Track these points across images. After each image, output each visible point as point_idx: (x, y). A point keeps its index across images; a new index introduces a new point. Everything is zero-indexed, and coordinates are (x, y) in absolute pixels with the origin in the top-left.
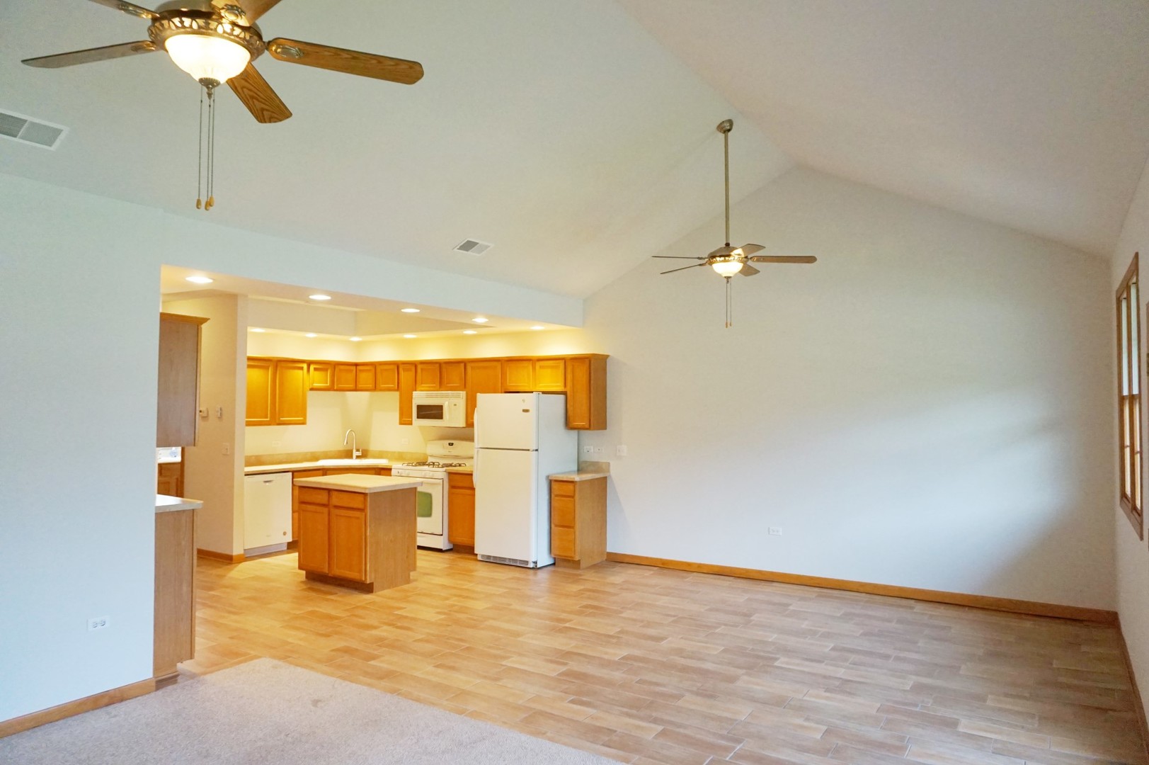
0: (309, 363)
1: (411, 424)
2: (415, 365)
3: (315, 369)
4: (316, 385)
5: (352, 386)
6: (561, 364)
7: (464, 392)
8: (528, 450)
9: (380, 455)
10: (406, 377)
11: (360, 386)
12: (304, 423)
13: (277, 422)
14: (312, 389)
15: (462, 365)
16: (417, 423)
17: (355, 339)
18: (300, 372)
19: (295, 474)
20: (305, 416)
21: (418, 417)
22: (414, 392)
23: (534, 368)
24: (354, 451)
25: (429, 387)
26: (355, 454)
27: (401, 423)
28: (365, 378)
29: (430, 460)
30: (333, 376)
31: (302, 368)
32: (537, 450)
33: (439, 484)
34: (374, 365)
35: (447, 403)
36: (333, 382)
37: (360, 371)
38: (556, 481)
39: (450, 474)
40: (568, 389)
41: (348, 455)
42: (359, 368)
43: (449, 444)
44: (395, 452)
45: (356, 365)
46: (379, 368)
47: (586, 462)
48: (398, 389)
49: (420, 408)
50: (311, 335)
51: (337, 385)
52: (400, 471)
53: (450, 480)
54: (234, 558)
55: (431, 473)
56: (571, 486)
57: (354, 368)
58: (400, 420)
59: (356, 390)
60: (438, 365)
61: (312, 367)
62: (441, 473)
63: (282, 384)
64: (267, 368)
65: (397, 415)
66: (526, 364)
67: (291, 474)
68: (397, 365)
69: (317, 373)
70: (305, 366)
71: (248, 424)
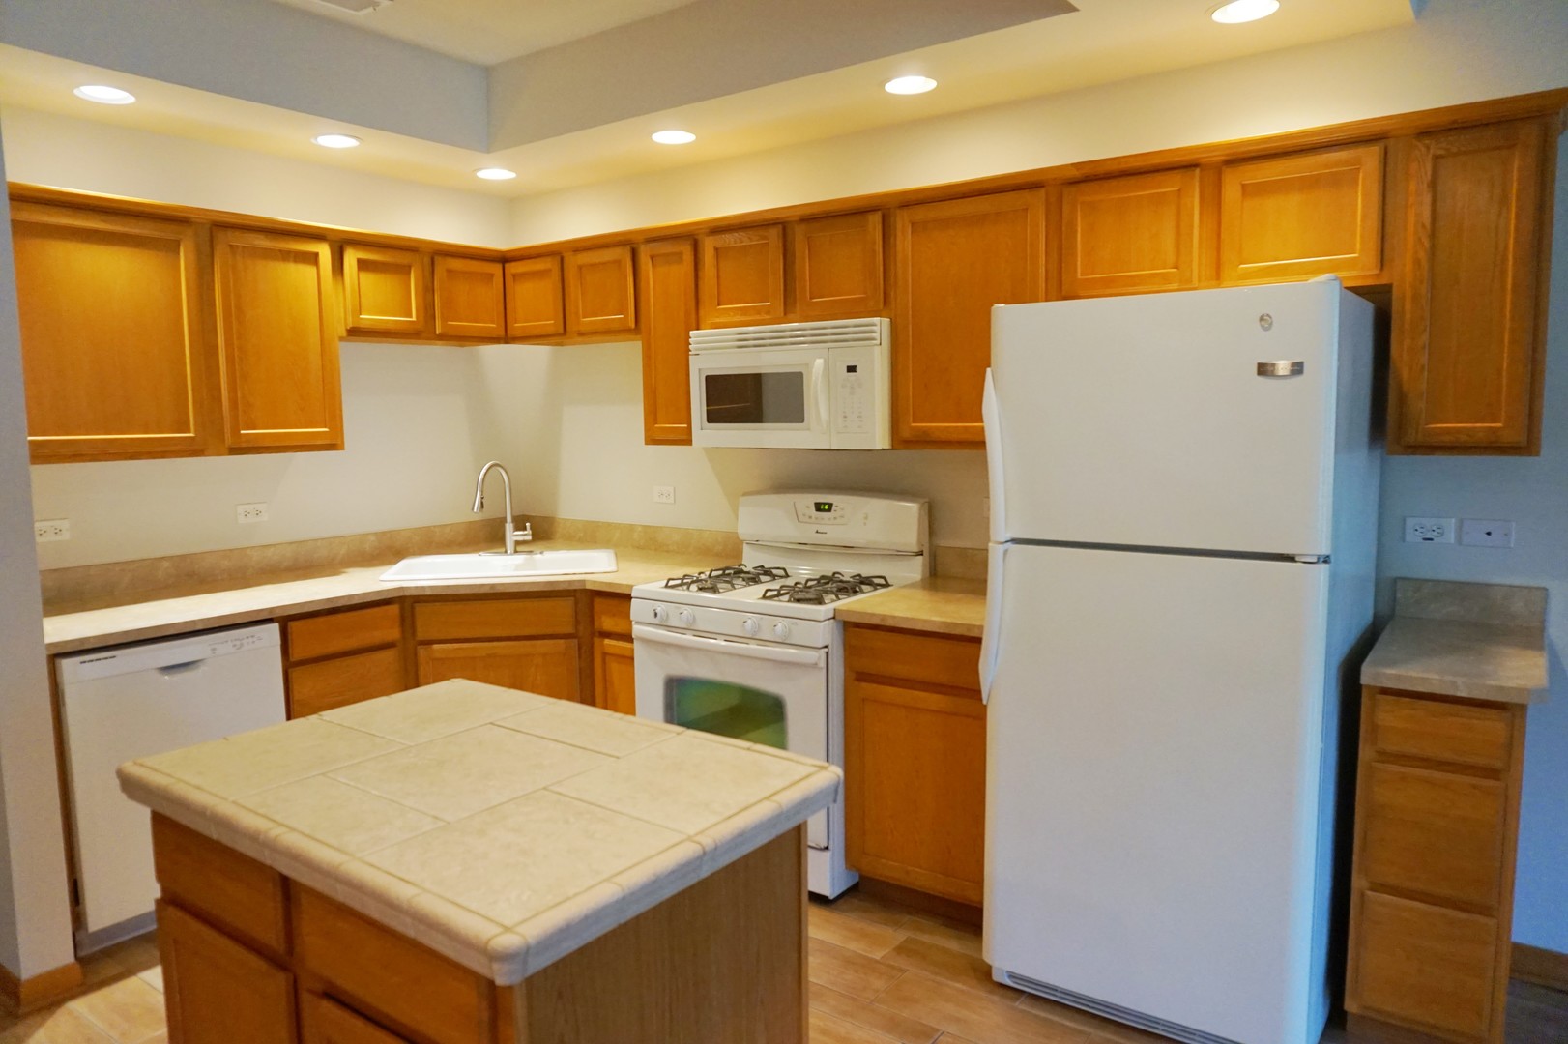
0: (341, 243)
1: (688, 442)
2: (690, 238)
3: (363, 265)
4: (368, 318)
5: (493, 326)
6: (1369, 158)
7: (886, 321)
8: (1291, 558)
9: (588, 536)
10: (664, 281)
11: (518, 326)
12: (333, 445)
13: (229, 441)
14: (356, 333)
15: (875, 219)
16: (709, 436)
17: (495, 173)
18: (309, 271)
19: (293, 625)
20: (333, 416)
21: (712, 417)
22: (692, 333)
23: (1213, 201)
24: (509, 527)
25: (744, 311)
26: (512, 535)
27: (652, 439)
28: (533, 298)
29: (751, 560)
30: (428, 290)
31: (313, 259)
32: (1326, 560)
33: (815, 666)
34: (556, 253)
35: (819, 362)
36: (428, 310)
37: (514, 276)
38: (1385, 691)
39: (852, 629)
40: (1404, 275)
41: (488, 536)
42: (513, 268)
43: (818, 507)
44: (631, 527)
45: (504, 259)
46: (573, 261)
47: (1419, 583)
48: (637, 328)
49: (716, 385)
50: (336, 141)
51: (444, 319)
52: (660, 608)
53: (850, 650)
54: (23, 992)
55: (781, 625)
56: (1493, 726)
57: (496, 269)
58: (647, 429)
59: (506, 339)
60: (774, 234)
61: (351, 258)
62: (817, 624)
63: (236, 313)
64: (172, 247)
65: (634, 416)
66: (1170, 185)
67: (275, 627)
68: (630, 245)
69: (368, 279)
70: (324, 251)
71: (42, 454)
